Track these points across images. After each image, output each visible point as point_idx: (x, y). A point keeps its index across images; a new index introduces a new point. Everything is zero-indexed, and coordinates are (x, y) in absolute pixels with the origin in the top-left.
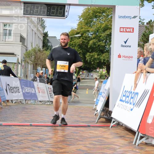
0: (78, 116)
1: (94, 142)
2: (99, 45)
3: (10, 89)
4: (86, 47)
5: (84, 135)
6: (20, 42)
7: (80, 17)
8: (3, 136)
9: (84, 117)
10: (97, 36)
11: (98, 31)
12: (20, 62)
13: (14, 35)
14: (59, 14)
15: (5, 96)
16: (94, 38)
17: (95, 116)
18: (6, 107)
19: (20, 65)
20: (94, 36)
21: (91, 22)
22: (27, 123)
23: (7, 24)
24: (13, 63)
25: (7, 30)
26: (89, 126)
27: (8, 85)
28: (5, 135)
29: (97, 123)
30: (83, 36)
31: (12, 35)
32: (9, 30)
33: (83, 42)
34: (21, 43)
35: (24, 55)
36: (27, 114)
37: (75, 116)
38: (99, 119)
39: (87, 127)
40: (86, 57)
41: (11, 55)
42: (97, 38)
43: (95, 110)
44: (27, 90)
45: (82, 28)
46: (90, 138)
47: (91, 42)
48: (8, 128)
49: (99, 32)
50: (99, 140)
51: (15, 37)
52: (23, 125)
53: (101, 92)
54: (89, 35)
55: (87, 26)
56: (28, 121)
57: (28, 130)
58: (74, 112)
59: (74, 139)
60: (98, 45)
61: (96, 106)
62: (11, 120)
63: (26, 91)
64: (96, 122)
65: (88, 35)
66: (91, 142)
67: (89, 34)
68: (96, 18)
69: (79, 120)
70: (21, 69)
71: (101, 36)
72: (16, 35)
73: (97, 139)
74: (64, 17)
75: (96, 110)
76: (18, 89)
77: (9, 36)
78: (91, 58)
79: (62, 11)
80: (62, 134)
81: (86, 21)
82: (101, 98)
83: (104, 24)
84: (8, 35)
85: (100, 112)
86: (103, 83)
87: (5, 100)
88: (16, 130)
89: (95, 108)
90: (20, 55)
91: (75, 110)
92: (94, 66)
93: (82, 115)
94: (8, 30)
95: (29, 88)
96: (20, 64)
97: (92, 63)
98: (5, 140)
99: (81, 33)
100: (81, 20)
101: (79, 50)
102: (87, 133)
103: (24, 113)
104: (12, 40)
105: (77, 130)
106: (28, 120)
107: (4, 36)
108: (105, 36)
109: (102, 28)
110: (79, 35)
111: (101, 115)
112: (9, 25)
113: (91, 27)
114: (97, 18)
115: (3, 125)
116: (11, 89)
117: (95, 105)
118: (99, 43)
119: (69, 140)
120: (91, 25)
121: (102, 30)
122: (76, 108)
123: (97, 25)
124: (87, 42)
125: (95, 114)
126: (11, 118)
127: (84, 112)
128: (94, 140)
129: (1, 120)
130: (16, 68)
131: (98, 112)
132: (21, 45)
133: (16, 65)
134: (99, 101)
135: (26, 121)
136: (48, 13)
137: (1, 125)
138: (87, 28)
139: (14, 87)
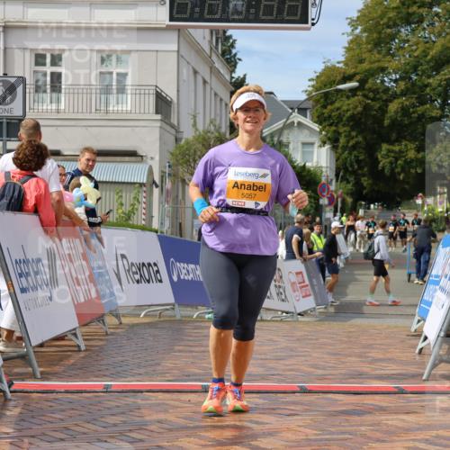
0: (360, 356)
1: (422, 446)
2: (421, 117)
3: (129, 271)
4: (376, 125)
5: (387, 420)
6: (157, 112)
7: (353, 23)
8: (115, 425)
9: (381, 360)
10: (414, 84)
11: (415, 69)
12: (157, 179)
13: (134, 92)
14: (288, 15)
15: (112, 294)
16: (403, 94)
17: (418, 358)
18: (119, 331)
19: (156, 191)
20: (402, 84)
21: (393, 40)
22: (196, 380)
23: (109, 56)
24: (134, 183)
25: (111, 73)
26: (401, 392)
27: (123, 256)
28: (125, 422)
29: (427, 380)
30: (367, 86)
31: (129, 92)
32: (118, 74)
33: (366, 107)
34: (159, 117)
35: (170, 156)
36: (190, 354)
37: (350, 356)
38: (434, 366)
39: (395, 393)
40: (377, 158)
41: (127, 159)
42: (414, 93)
43: (418, 334)
44: (184, 271)
45: (361, 61)
46: (407, 430)
47: (393, 107)
48: (130, 400)
49: (420, 73)
50: (437, 437)
51: (142, 96)
53: (437, 276)
54: (387, 84)
55: (379, 53)
56: (195, 375)
57: (197, 404)
58: (344, 346)
59: (356, 435)
60: (416, 115)
61: (419, 321)
62: (140, 374)
63: (182, 277)
64: (424, 378)
65: (383, 81)
66: (411, 444)
67: (386, 79)
68: (409, 23)
69: (365, 369)
70: (160, 202)
71: (426, 86)
72: (147, 92)
73: (434, 433)
74: (307, 23)
75: (420, 336)
76: (155, 269)
77: (120, 96)
78: (397, 159)
79: (300, 4)
81: (375, 35)
82: (439, 294)
83: (436, 44)
84: (115, 91)
85: (438, 342)
86: (441, 246)
87: (113, 309)
88: (159, 404)
89: (416, 331)
90: (157, 158)
91: (350, 337)
92: (406, 186)
93: (374, 354)
94: (115, 76)
95: (192, 266)
96: (157, 186)
97: (401, 177)
98: (124, 438)
99: (358, 77)
100: (358, 31)
101: (354, 134)
103: (180, 351)
104: (129, 109)
106: (197, 371)
107: (103, 96)
108: (440, 85)
109: (429, 57)
110: (354, 84)
111: (441, 353)
112: (118, 59)
113: (393, 56)
114: (413, 26)
115: (112, 389)
116: (134, 269)
117: (417, 318)
118: (420, 109)
119: (335, 436)
120: (391, 49)
121: (432, 64)
122: (353, 330)
123: (414, 48)
124: (380, 108)
125: (417, 351)
126: (139, 367)
127: (378, 342)
128: (422, 436)
129: (107, 373)
130: (144, 200)
131: (429, 344)
132: (159, 124)
133: (144, 189)
134: (433, 306)
135: (188, 377)
136: (252, 11)
137: (109, 390)
138: (379, 61)
139: (143, 264)
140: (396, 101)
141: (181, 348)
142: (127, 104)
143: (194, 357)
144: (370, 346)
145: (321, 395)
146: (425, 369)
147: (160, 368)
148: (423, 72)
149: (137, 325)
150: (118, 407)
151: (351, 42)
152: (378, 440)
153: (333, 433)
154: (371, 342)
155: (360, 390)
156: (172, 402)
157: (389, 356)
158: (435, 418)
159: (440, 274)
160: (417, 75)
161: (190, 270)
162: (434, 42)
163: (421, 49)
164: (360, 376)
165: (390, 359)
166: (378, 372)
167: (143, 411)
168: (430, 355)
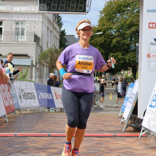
0: (102, 124)
1: (122, 154)
2: (124, 44)
3: (24, 95)
4: (108, 47)
5: (110, 146)
6: (35, 42)
7: (101, 13)
8: (18, 148)
9: (109, 126)
10: (121, 33)
11: (122, 28)
12: (34, 64)
13: (27, 34)
14: (79, 9)
15: (18, 103)
16: (118, 36)
17: (121, 125)
18: (20, 116)
19: (34, 68)
20: (117, 34)
21: (114, 18)
22: (45, 133)
23: (19, 22)
24: (27, 66)
25: (20, 28)
26: (115, 136)
27: (22, 90)
28: (21, 147)
29: (124, 132)
30: (106, 34)
31: (25, 34)
32: (22, 29)
33: (105, 41)
34: (35, 43)
35: (38, 56)
37: (98, 124)
38: (126, 128)
39: (113, 137)
41: (24, 57)
42: (121, 36)
45: (104, 25)
46: (117, 149)
47: (114, 41)
48: (23, 139)
50: (127, 151)
51: (30, 36)
52: (40, 135)
53: (128, 98)
54: (112, 33)
55: (110, 22)
56: (46, 131)
57: (46, 141)
58: (96, 121)
59: (100, 151)
60: (122, 43)
61: (122, 113)
62: (27, 131)
63: (42, 97)
64: (123, 131)
65: (111, 32)
66: (118, 154)
67: (112, 31)
69: (103, 129)
70: (35, 72)
71: (125, 34)
72: (31, 35)
73: (126, 150)
74: (85, 12)
75: (122, 117)
76: (33, 94)
77: (22, 36)
79: (83, 6)
80: (85, 146)
81: (109, 17)
82: (128, 103)
83: (130, 20)
84: (20, 34)
85: (128, 120)
86: (129, 87)
87: (18, 108)
88: (33, 141)
89: (120, 116)
90: (34, 57)
91: (98, 118)
92: (118, 67)
93: (106, 124)
96: (34, 67)
99: (102, 31)
100: (103, 15)
101: (101, 49)
102: (113, 144)
103: (41, 123)
104: (25, 40)
105: (103, 141)
106: (47, 129)
107: (16, 36)
108: (130, 34)
109: (126, 24)
110: (101, 33)
111: (129, 123)
112: (22, 23)
113: (114, 23)
114: (121, 14)
115: (17, 136)
116: (26, 95)
118: (123, 41)
119: (93, 152)
120: (114, 21)
121: (127, 26)
123: (121, 21)
124: (110, 41)
125: (121, 123)
126: (27, 128)
127: (108, 120)
128: (122, 152)
129: (16, 130)
130: (30, 71)
131: (125, 120)
132: (35, 46)
133: (30, 67)
134: (126, 107)
135: (44, 131)
136: (67, 8)
137: (16, 136)
138: (109, 25)
139: (29, 93)
140: (115, 39)
141: (41, 122)
142: (24, 39)
143: (45, 125)
144: (105, 121)
145: (88, 138)
146: (123, 129)
147: (34, 128)
148: (124, 29)
149: (27, 114)
150: (19, 142)
151: (100, 18)
152: (107, 153)
153: (92, 151)
154: (106, 120)
155: (101, 136)
156: (38, 140)
157: (111, 124)
158: (126, 145)
159: (129, 97)
160: (122, 30)
161: (45, 95)
162: (128, 19)
163: (124, 21)
164: (101, 131)
165: (111, 125)
166: (107, 130)
167: (27, 143)
168: (125, 124)
